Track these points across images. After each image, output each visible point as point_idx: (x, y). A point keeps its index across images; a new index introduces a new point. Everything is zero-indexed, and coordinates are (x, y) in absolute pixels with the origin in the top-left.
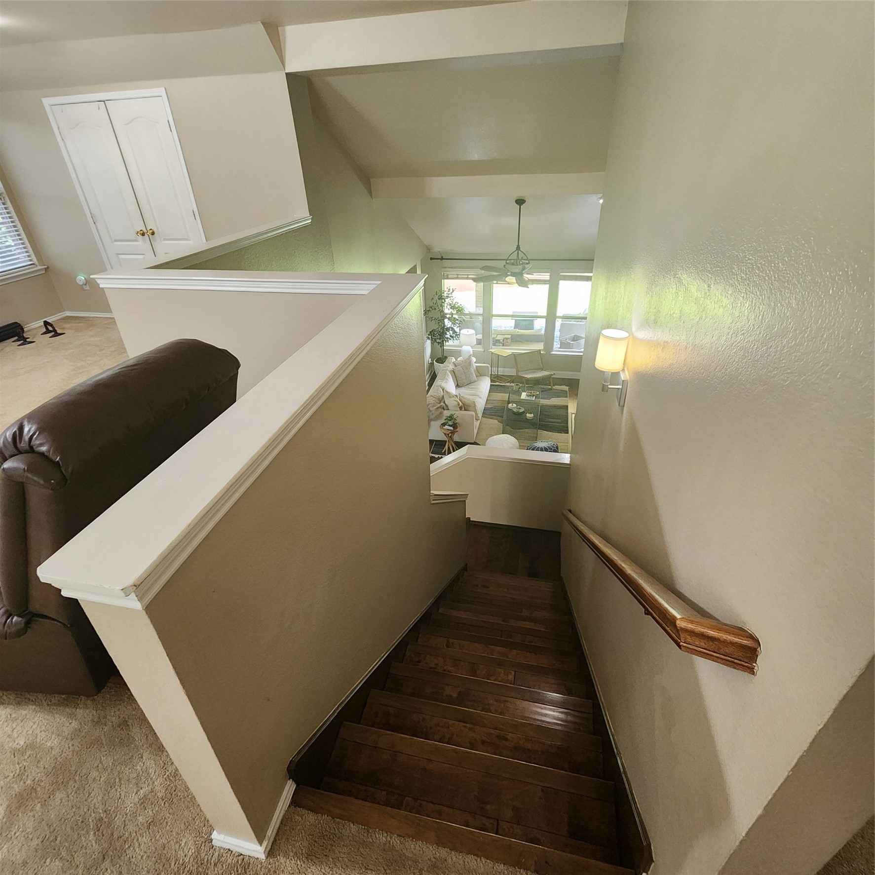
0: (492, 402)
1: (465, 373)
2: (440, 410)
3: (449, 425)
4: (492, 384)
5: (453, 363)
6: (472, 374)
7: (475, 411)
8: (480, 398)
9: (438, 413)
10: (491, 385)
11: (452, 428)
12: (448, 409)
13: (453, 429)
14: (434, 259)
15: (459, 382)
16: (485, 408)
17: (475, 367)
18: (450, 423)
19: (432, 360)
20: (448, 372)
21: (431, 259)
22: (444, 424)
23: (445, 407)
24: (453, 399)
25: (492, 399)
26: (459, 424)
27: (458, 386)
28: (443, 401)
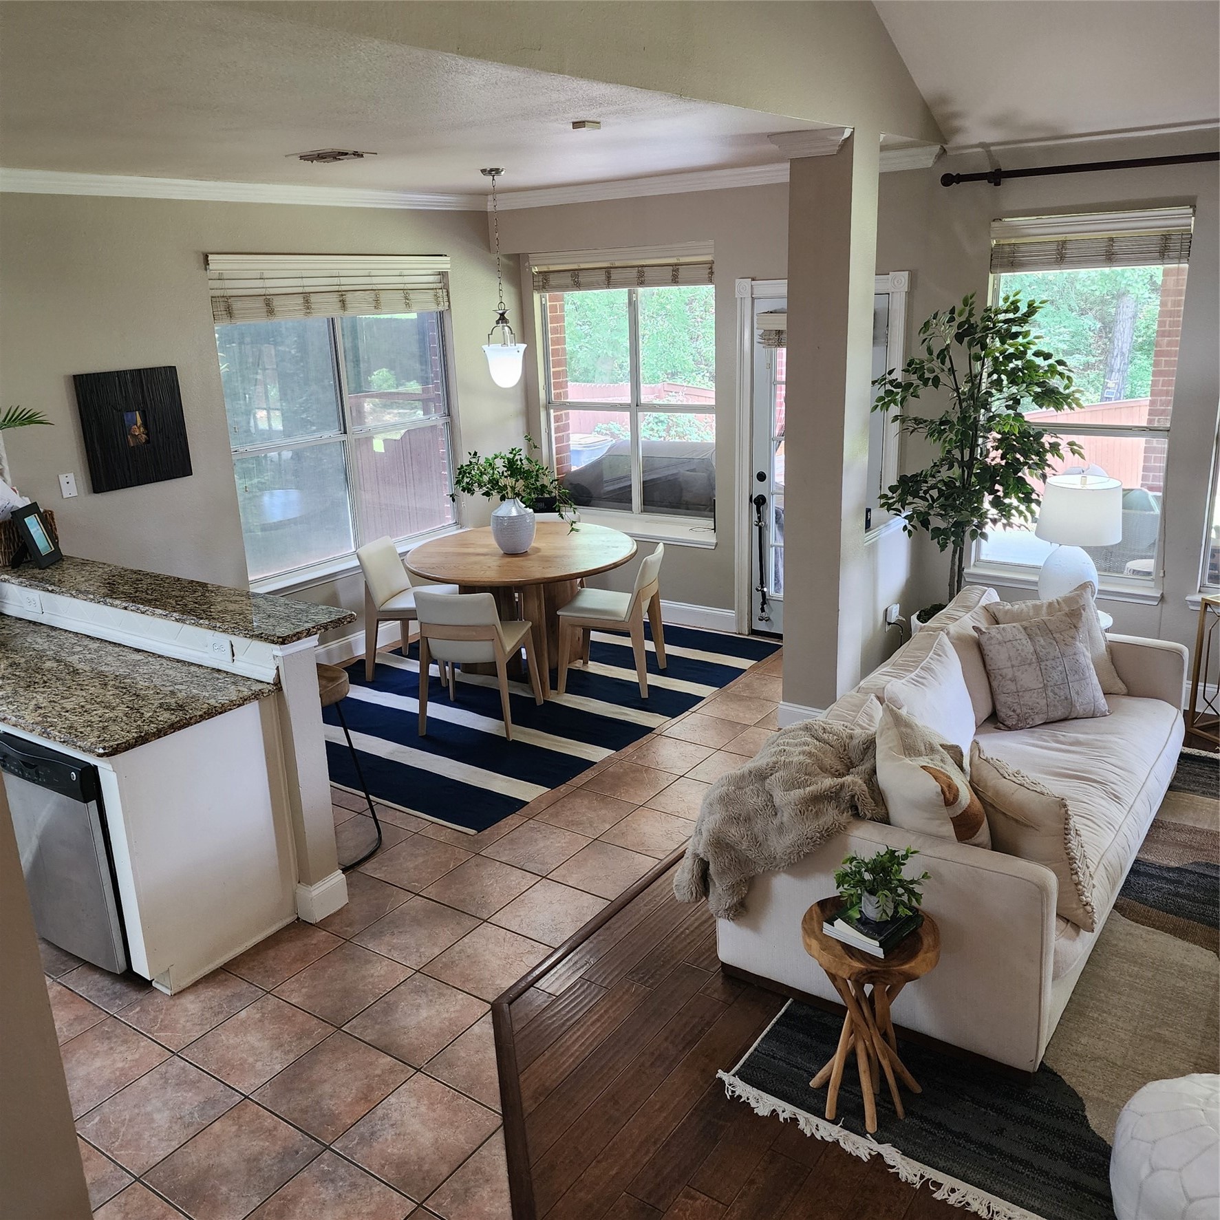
0: (1182, 837)
1: (1039, 660)
2: (831, 815)
3: (865, 925)
4: (1188, 750)
5: (985, 608)
6: (1078, 671)
7: (1067, 866)
8: (1116, 798)
9: (811, 827)
10: (1183, 756)
11: (872, 947)
12: (886, 820)
13: (879, 953)
14: (960, 179)
15: (1002, 698)
16: (1137, 861)
17: (1102, 647)
18: (871, 908)
19: (906, 612)
20: (946, 640)
21: (948, 180)
22: (830, 909)
23: (868, 807)
24: (924, 761)
25: (1191, 824)
26: (935, 929)
27: (993, 720)
28: (866, 766)
